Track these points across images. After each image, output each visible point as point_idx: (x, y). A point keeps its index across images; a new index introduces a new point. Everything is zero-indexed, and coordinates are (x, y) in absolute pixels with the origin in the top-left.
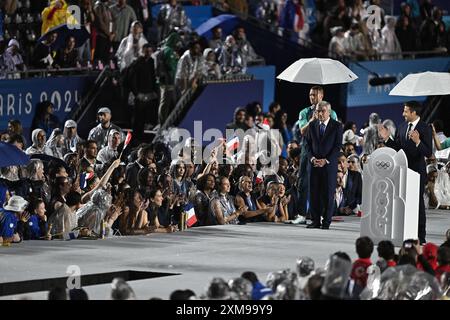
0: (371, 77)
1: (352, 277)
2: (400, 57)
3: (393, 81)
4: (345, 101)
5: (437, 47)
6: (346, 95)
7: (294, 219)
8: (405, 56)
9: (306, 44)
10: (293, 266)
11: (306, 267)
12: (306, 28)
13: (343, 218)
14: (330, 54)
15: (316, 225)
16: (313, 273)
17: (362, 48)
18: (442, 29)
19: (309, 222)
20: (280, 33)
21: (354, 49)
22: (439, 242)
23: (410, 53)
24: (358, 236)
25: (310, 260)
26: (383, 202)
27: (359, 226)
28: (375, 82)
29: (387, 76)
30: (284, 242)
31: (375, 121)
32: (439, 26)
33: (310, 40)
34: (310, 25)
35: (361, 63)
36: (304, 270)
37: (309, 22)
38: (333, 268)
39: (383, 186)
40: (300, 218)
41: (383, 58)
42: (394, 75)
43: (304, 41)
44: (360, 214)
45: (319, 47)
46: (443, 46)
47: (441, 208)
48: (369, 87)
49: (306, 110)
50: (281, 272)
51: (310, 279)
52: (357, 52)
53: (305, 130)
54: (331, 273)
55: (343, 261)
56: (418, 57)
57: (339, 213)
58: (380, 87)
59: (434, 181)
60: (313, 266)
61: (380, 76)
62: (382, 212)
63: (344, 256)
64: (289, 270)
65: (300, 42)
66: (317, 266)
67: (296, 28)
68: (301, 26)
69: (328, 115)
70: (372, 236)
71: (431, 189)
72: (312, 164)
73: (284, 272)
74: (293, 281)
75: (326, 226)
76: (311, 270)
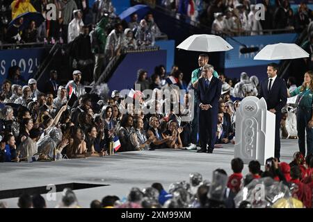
0: (241, 47)
1: (228, 187)
2: (261, 33)
3: (256, 50)
4: (224, 64)
5: (288, 25)
6: (224, 60)
7: (188, 146)
8: (264, 33)
9: (196, 25)
10: (187, 179)
11: (196, 179)
12: (196, 13)
13: (222, 145)
14: (213, 32)
15: (204, 150)
16: (201, 184)
17: (235, 27)
18: (290, 13)
19: (199, 148)
20: (178, 17)
21: (229, 28)
22: (289, 162)
23: (268, 30)
24: (233, 157)
25: (199, 175)
26: (250, 134)
27: (233, 151)
28: (244, 51)
29: (252, 46)
30: (181, 162)
31: (244, 78)
32: (288, 12)
33: (199, 22)
34: (199, 12)
35: (234, 38)
36: (195, 182)
37: (198, 9)
38: (215, 180)
39: (250, 123)
40: (192, 146)
41: (252, 34)
42: (257, 46)
43: (195, 22)
44: (234, 143)
45: (205, 27)
46: (291, 25)
47: (290, 138)
48: (240, 54)
49: (196, 71)
50: (178, 183)
51: (199, 188)
52: (231, 30)
53: (196, 85)
54: (214, 183)
55: (222, 175)
56: (274, 33)
57: (220, 142)
58: (248, 54)
59: (285, 119)
60: (201, 179)
61: (248, 47)
62: (249, 141)
63: (222, 172)
64: (184, 182)
65: (192, 23)
66: (204, 179)
67: (189, 14)
68: (192, 12)
69: (211, 74)
70: (243, 158)
71: (284, 125)
72: (200, 108)
73: (181, 183)
74: (187, 189)
75: (210, 151)
76: (200, 182)
